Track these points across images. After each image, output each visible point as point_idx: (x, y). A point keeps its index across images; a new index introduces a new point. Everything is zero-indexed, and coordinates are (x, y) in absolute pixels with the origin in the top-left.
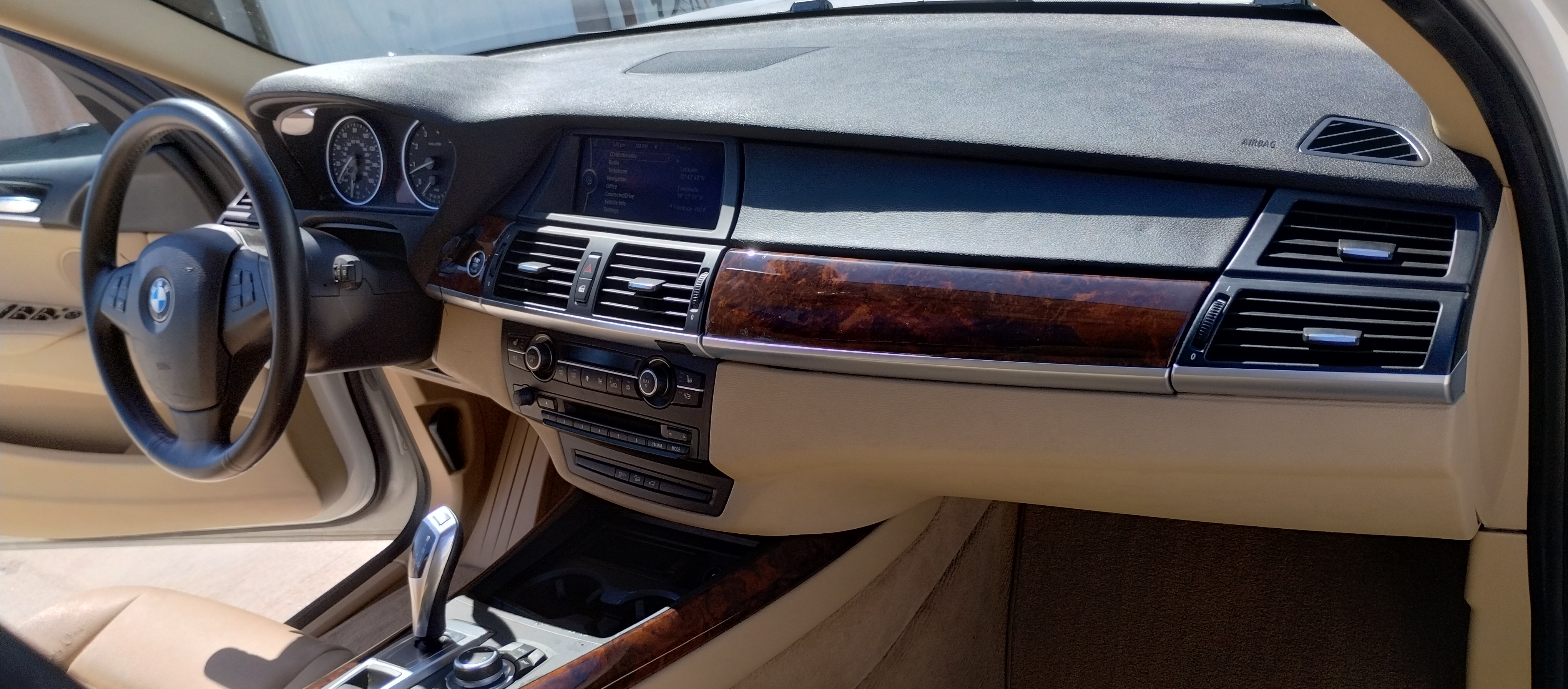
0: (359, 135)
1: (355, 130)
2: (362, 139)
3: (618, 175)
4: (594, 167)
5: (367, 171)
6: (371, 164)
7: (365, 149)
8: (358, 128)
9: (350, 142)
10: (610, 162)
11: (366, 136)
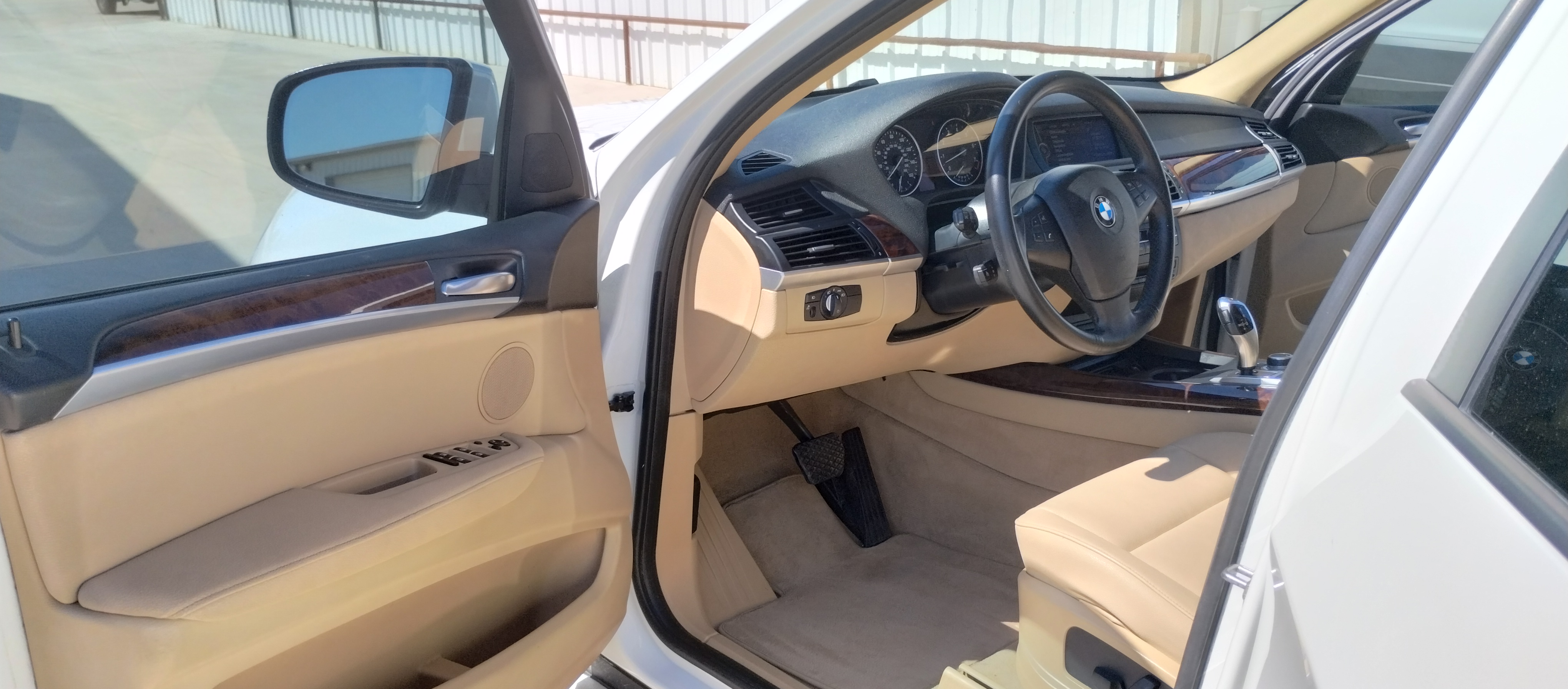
0: (896, 138)
1: (892, 137)
2: (899, 143)
3: (1060, 143)
4: (1043, 142)
5: (907, 168)
6: (909, 162)
7: (902, 151)
8: (895, 135)
9: (888, 146)
10: (1052, 137)
11: (902, 140)
